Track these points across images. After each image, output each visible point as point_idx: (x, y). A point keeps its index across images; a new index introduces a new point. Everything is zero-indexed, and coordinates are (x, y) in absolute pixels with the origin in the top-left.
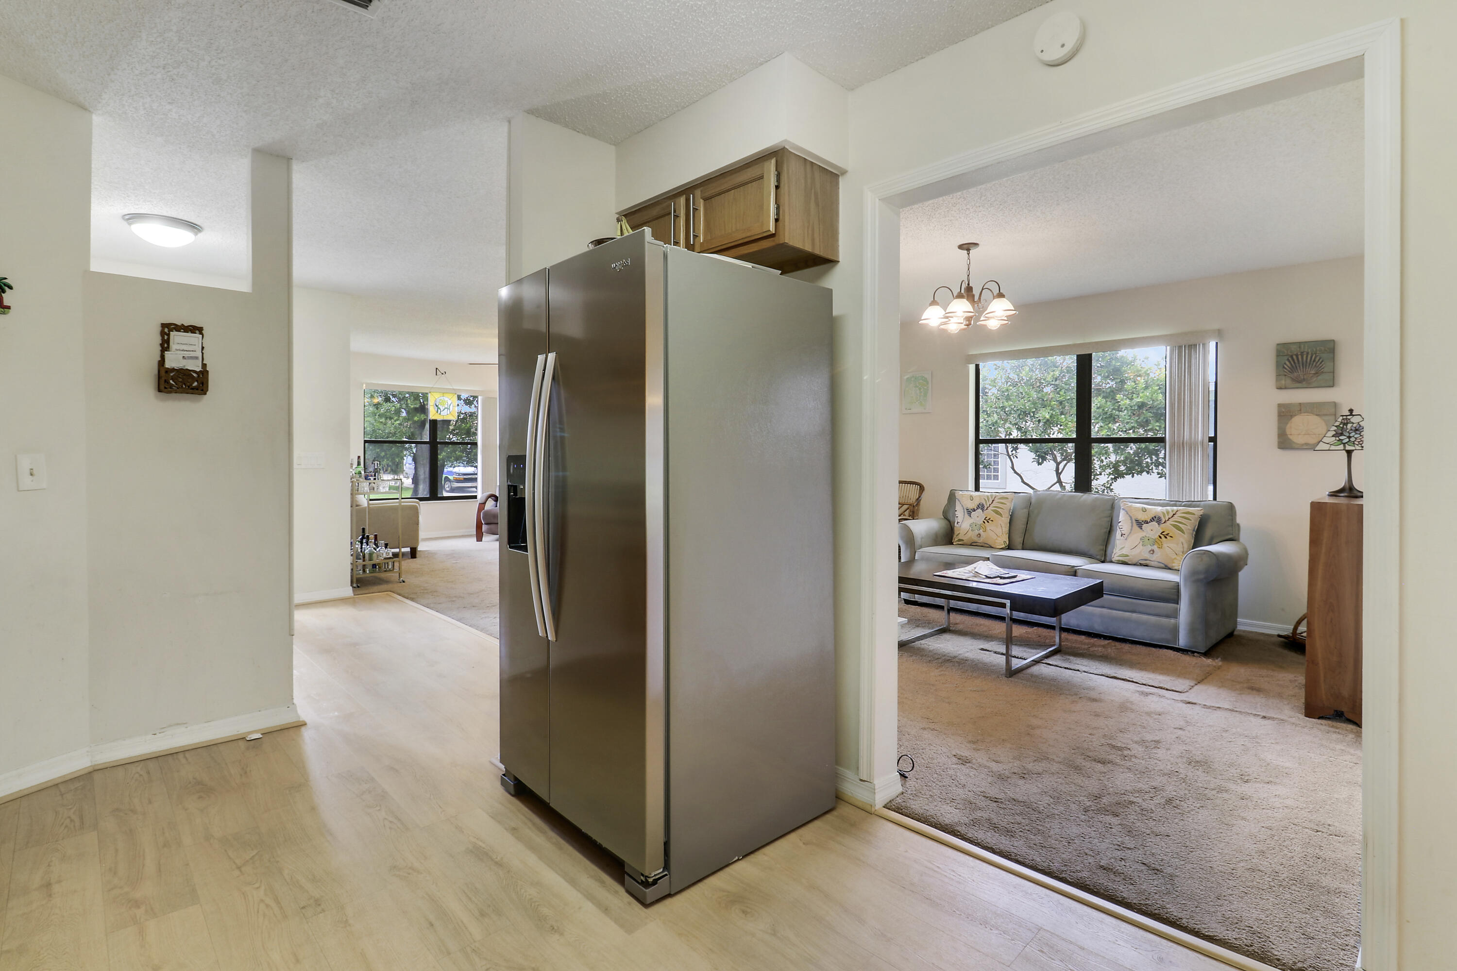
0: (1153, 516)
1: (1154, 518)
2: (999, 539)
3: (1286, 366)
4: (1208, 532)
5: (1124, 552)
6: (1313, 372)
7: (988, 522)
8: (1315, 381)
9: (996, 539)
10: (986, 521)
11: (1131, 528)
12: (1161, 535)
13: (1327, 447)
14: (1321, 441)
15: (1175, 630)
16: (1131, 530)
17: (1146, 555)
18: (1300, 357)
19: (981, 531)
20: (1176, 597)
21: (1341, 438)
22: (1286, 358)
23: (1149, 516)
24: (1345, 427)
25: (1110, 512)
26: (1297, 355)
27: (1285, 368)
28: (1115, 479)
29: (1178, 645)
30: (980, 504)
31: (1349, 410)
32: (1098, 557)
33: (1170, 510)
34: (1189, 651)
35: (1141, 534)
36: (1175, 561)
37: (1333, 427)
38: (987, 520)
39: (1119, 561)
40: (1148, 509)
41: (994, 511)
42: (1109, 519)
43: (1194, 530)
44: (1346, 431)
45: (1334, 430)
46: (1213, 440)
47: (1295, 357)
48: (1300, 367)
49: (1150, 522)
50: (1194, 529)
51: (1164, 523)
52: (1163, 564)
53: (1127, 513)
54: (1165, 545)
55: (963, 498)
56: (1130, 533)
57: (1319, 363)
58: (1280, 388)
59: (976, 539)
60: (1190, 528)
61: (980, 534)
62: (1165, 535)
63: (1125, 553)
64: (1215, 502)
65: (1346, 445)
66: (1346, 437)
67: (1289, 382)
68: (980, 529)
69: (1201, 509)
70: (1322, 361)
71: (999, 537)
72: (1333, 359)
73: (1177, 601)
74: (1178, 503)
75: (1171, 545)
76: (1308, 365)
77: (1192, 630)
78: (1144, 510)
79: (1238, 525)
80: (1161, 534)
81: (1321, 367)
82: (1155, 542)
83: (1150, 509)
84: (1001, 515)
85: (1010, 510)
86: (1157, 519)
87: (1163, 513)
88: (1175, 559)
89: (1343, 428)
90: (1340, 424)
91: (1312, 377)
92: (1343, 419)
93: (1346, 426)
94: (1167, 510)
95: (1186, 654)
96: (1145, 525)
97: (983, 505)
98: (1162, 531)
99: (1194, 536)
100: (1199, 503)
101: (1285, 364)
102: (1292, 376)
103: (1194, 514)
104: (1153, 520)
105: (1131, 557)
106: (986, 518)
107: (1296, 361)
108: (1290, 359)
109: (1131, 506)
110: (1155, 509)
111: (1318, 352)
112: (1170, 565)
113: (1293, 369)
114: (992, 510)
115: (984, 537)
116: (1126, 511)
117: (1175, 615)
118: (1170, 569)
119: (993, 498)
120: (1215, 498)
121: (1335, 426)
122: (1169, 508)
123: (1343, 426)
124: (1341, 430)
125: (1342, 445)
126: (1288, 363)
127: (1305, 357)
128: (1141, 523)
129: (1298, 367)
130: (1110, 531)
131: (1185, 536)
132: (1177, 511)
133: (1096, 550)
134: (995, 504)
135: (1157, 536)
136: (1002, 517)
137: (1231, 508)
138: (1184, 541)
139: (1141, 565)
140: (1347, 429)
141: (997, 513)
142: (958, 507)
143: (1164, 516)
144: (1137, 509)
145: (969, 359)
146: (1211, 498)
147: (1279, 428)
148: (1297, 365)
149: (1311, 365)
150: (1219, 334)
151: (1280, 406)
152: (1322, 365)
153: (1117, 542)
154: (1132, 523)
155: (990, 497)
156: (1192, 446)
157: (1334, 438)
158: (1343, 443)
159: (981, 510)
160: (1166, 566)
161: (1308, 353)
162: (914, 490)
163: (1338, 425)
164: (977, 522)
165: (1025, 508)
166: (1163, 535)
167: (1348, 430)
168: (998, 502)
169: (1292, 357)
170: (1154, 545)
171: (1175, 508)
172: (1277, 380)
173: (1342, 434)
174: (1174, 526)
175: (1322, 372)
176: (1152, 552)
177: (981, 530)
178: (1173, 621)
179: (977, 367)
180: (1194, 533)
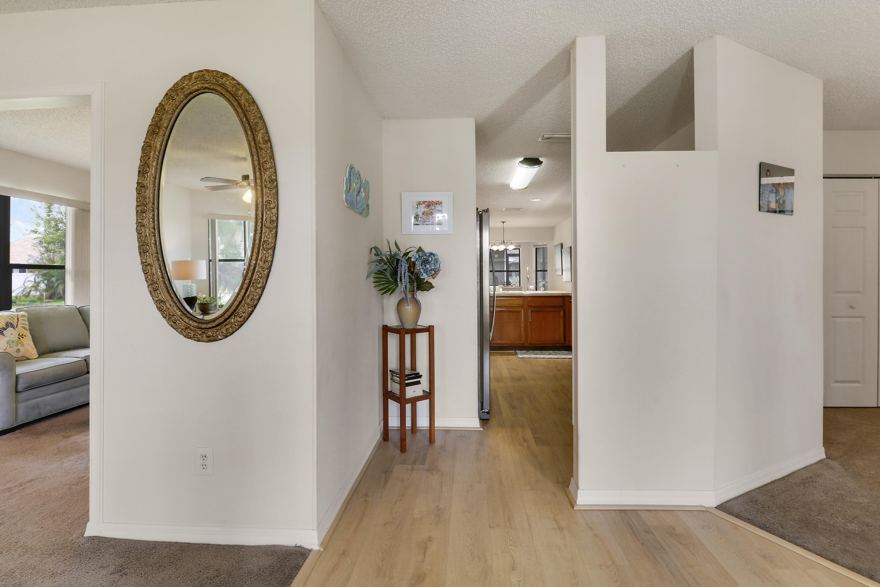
7: (23, 337)
10: (20, 337)
19: (19, 347)
68: (18, 345)
106: (19, 334)
114: (21, 327)
115: (23, 351)
159: (11, 328)
164: (12, 339)
168: (22, 320)
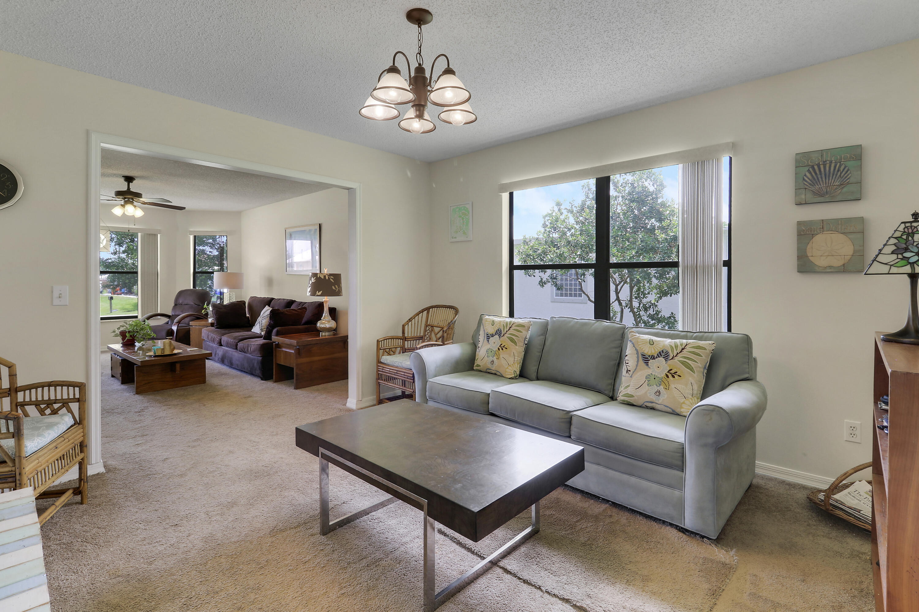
0: (661, 350)
1: (661, 353)
2: (510, 368)
3: (805, 178)
4: (721, 372)
5: (629, 391)
6: (837, 183)
7: (503, 349)
8: (839, 193)
9: (507, 368)
10: (500, 349)
11: (636, 363)
12: (668, 374)
13: (885, 269)
14: (875, 260)
15: (680, 505)
16: (637, 366)
17: (651, 397)
18: (822, 167)
19: (495, 359)
20: (680, 463)
21: (907, 255)
22: (807, 168)
23: (657, 350)
24: (910, 238)
25: (620, 342)
26: (819, 165)
27: (806, 181)
28: (660, 298)
29: (684, 526)
30: (498, 330)
31: (913, 215)
32: (606, 392)
33: (679, 344)
34: (698, 534)
35: (647, 371)
36: (683, 406)
37: (892, 239)
38: (502, 347)
39: (624, 401)
40: (656, 341)
41: (509, 338)
42: (618, 350)
43: (705, 368)
44: (913, 245)
45: (895, 244)
46: (728, 264)
47: (816, 167)
48: (822, 178)
49: (657, 358)
50: (705, 366)
51: (672, 359)
52: (670, 408)
53: (634, 346)
54: (672, 386)
55: (487, 323)
56: (635, 369)
57: (844, 173)
58: (799, 204)
59: (489, 366)
60: (701, 366)
61: (493, 361)
62: (671, 374)
63: (630, 393)
64: (729, 334)
65: (915, 265)
66: (914, 254)
67: (810, 197)
69: (713, 342)
70: (848, 170)
71: (510, 366)
72: (860, 167)
73: (682, 468)
74: (689, 334)
75: (679, 386)
76: (831, 175)
77: (700, 510)
78: (652, 343)
79: (755, 360)
80: (668, 372)
81: (846, 177)
82: (661, 382)
83: (659, 341)
84: (515, 343)
85: (526, 338)
86: (664, 354)
87: (671, 347)
88: (684, 403)
89: (907, 240)
90: (902, 235)
91: (836, 189)
92: (906, 227)
93: (913, 238)
94: (675, 343)
95: (693, 538)
96: (651, 361)
97: (501, 331)
98: (669, 369)
99: (705, 374)
100: (711, 334)
101: (805, 175)
102: (813, 188)
103: (705, 349)
104: (660, 354)
105: (636, 398)
106: (502, 344)
107: (818, 172)
108: (811, 169)
109: (638, 338)
110: (663, 341)
111: (843, 160)
112: (678, 411)
113: (814, 181)
116: (633, 344)
117: (680, 485)
118: (678, 415)
119: (511, 325)
120: (729, 329)
121: (896, 238)
122: (678, 341)
123: (907, 238)
124: (906, 244)
125: (909, 265)
126: (808, 174)
127: (828, 166)
128: (648, 358)
129: (820, 179)
130: (619, 364)
131: (695, 375)
132: (686, 345)
133: (603, 384)
134: (511, 331)
135: (663, 375)
136: (516, 345)
137: (747, 341)
138: (693, 382)
139: (647, 407)
140: (914, 242)
141: (512, 340)
142: (482, 332)
143: (673, 351)
144: (644, 342)
145: (503, 188)
146: (725, 328)
147: (799, 249)
148: (819, 176)
149: (834, 176)
150: (734, 147)
151: (799, 223)
152: (848, 175)
153: (623, 378)
154: (638, 357)
155: (509, 324)
156: (706, 269)
157: (894, 256)
158: (910, 263)
159: (498, 336)
160: (673, 411)
161: (831, 162)
162: (451, 314)
163: (900, 236)
164: (493, 348)
165: (542, 335)
166: (670, 373)
167: (915, 244)
168: (514, 330)
169: (813, 167)
170: (660, 385)
171: (684, 341)
172: (796, 194)
173: (907, 250)
174: (683, 363)
175: (848, 183)
176: (658, 393)
177: (495, 357)
178: (677, 493)
179: (511, 195)
180: (706, 371)
